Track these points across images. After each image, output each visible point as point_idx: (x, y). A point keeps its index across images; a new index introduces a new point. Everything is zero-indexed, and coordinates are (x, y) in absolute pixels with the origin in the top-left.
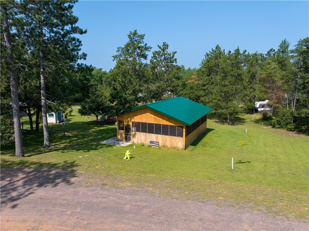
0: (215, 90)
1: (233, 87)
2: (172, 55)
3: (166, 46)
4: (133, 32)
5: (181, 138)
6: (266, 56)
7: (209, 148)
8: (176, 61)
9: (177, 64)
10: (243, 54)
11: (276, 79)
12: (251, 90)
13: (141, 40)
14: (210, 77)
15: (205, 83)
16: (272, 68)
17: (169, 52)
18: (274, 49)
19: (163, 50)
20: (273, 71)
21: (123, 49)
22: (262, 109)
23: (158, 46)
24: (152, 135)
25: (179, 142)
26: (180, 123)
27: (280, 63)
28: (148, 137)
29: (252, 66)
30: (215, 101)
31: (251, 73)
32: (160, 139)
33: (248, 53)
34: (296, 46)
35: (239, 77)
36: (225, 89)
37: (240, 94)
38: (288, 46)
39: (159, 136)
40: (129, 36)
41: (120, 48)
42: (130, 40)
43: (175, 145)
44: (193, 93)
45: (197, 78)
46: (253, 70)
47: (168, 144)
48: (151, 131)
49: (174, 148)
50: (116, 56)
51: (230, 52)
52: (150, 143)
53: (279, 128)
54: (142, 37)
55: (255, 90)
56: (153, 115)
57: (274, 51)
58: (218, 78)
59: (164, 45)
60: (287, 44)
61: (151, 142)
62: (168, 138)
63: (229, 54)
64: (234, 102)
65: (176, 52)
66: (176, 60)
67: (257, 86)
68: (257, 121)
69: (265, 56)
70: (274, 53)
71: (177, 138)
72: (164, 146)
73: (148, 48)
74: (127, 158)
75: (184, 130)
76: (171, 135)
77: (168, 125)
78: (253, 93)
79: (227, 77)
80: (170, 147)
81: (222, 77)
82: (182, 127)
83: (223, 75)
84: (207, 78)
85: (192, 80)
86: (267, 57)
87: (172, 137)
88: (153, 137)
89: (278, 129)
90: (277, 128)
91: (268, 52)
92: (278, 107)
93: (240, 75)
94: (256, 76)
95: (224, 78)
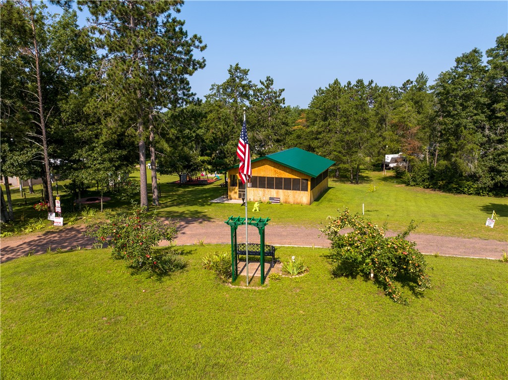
0: (334, 139)
1: (357, 136)
2: (278, 93)
3: (270, 81)
4: (234, 66)
5: (306, 192)
6: (401, 91)
7: (336, 203)
8: (284, 101)
9: (284, 105)
10: (368, 86)
11: (410, 125)
12: (381, 139)
13: (244, 77)
14: (327, 123)
15: (320, 130)
16: (405, 111)
17: (274, 90)
18: (411, 80)
19: (268, 87)
20: (406, 115)
21: (219, 87)
22: (395, 165)
23: (261, 82)
24: (272, 190)
25: (304, 197)
26: (305, 174)
27: (416, 103)
28: (267, 192)
29: (381, 107)
30: (335, 153)
31: (380, 116)
32: (282, 194)
33: (376, 84)
34: (436, 80)
35: (365, 122)
36: (347, 138)
37: (365, 145)
38: (426, 81)
39: (281, 191)
40: (230, 71)
41: (214, 85)
42: (231, 77)
43: (299, 201)
44: (301, 144)
45: (306, 123)
46: (382, 112)
47: (291, 200)
48: (270, 186)
49: (298, 204)
50: (209, 95)
51: (349, 83)
52: (270, 200)
53: (414, 185)
54: (246, 72)
55: (384, 139)
56: (273, 168)
57: (412, 82)
58: (338, 123)
59: (267, 80)
60: (425, 78)
61: (271, 198)
62: (290, 193)
63: (348, 86)
64: (359, 155)
65: (284, 90)
66: (284, 99)
67: (386, 134)
68: (385, 179)
69: (399, 90)
70: (411, 86)
71: (302, 192)
72: (286, 203)
73: (252, 87)
74: (256, 210)
75: (309, 183)
76: (294, 189)
77: (291, 179)
78: (382, 142)
79: (350, 122)
80: (293, 203)
81: (344, 122)
82: (307, 180)
83: (345, 119)
84: (322, 123)
85: (299, 126)
86: (403, 91)
87: (295, 191)
88: (273, 193)
89: (414, 187)
90: (412, 186)
91: (403, 85)
92: (412, 159)
93: (366, 120)
94: (387, 120)
95: (346, 123)
